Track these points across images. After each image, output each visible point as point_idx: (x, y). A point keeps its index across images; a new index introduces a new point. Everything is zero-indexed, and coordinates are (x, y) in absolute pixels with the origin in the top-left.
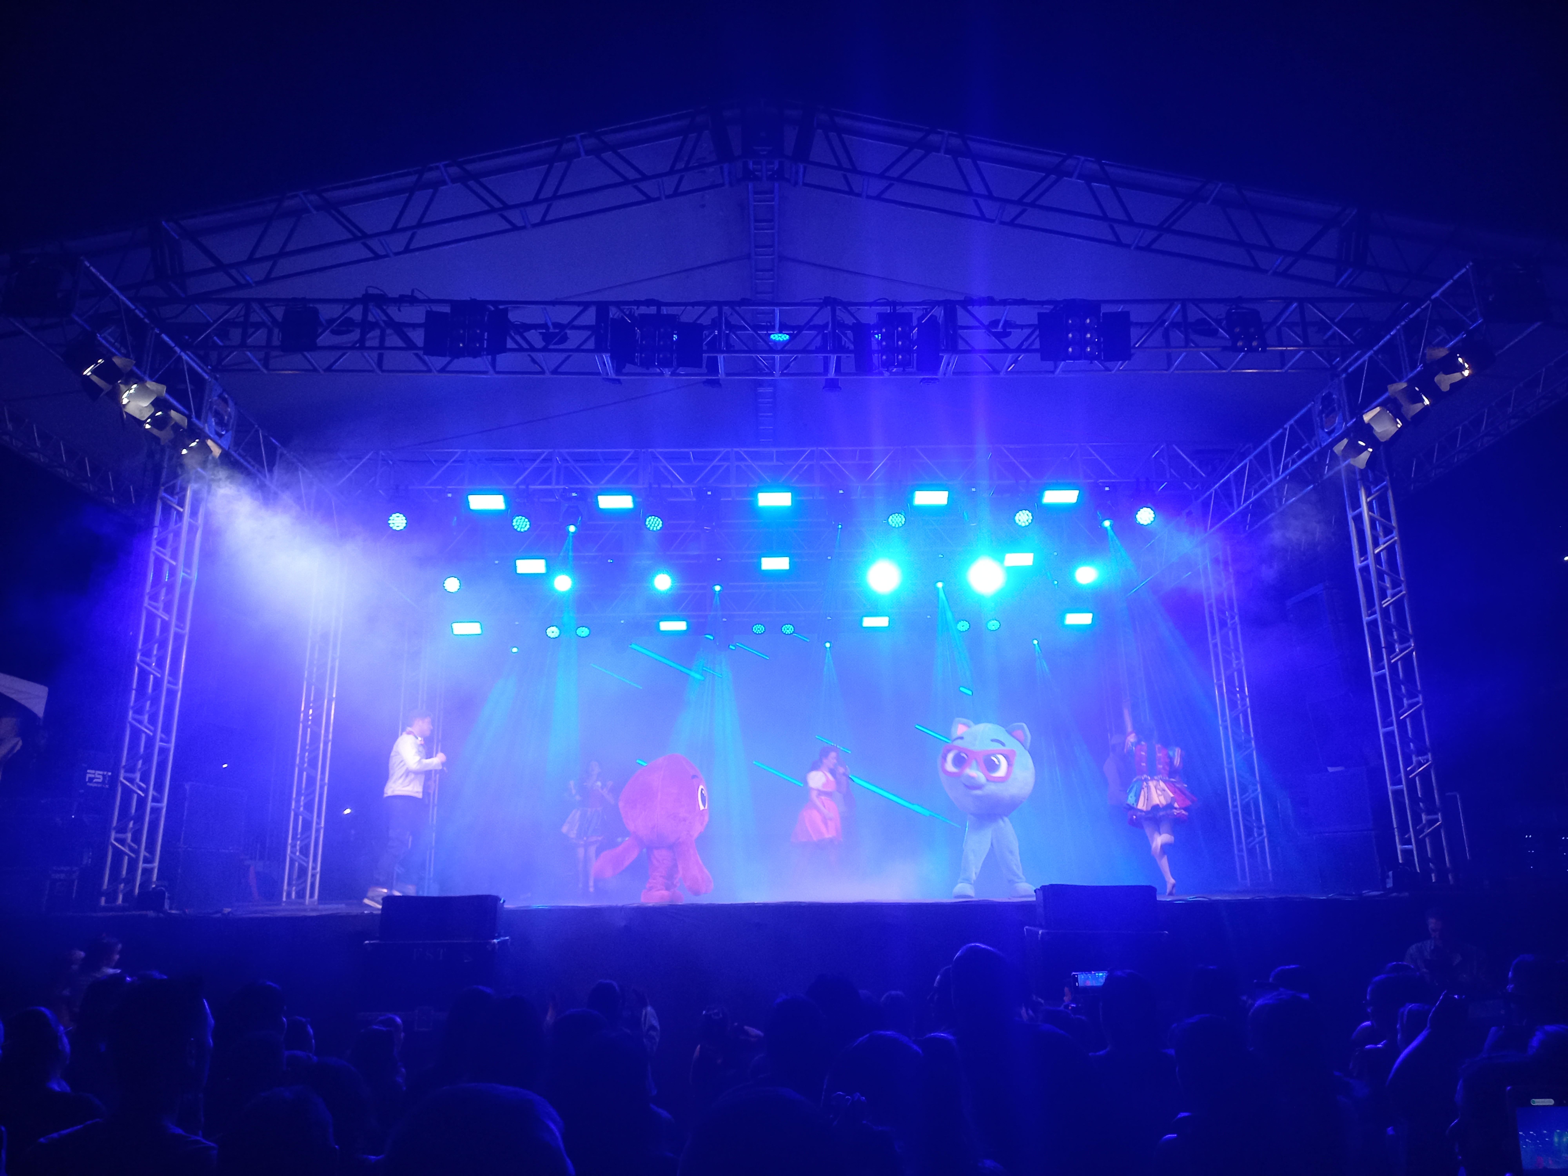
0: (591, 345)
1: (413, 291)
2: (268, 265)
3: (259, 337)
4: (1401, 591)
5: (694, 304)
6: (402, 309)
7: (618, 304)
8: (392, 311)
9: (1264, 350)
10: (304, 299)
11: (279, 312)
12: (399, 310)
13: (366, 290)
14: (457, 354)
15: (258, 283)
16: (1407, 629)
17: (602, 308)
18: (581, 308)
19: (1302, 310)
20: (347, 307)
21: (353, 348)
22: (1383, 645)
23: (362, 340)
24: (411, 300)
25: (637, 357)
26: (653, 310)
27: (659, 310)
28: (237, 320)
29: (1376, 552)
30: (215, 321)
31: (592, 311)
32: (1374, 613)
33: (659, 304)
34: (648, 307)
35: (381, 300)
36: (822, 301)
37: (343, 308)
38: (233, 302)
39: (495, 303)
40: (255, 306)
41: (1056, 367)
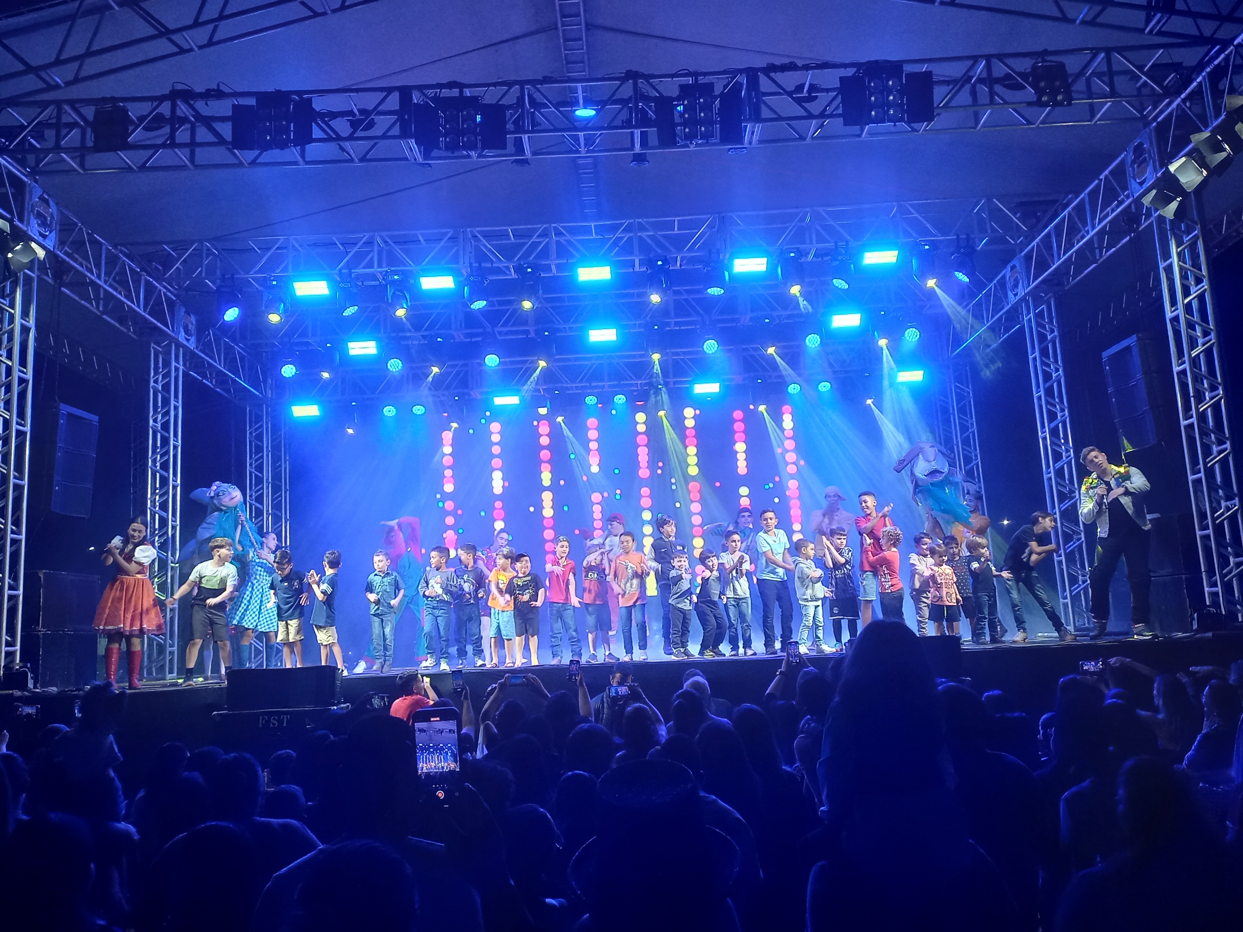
0: (396, 131)
1: (218, 85)
2: (75, 65)
3: (72, 137)
4: (1211, 340)
5: (495, 85)
6: (208, 102)
7: (421, 88)
8: (200, 105)
9: (1070, 104)
10: (113, 98)
11: (89, 112)
12: (206, 104)
13: (173, 86)
14: (266, 147)
15: (68, 84)
16: (1216, 378)
17: (405, 92)
18: (385, 93)
19: (1108, 59)
20: (155, 104)
21: (163, 146)
22: (1192, 394)
23: (172, 136)
24: (217, 94)
25: (442, 141)
26: (455, 92)
27: (461, 92)
28: (49, 121)
29: (1186, 301)
30: (29, 124)
31: (396, 96)
32: (1184, 363)
33: (461, 86)
34: (451, 89)
35: (188, 95)
36: (624, 75)
37: (152, 105)
38: (44, 105)
39: (299, 93)
40: (67, 108)
41: (862, 131)
